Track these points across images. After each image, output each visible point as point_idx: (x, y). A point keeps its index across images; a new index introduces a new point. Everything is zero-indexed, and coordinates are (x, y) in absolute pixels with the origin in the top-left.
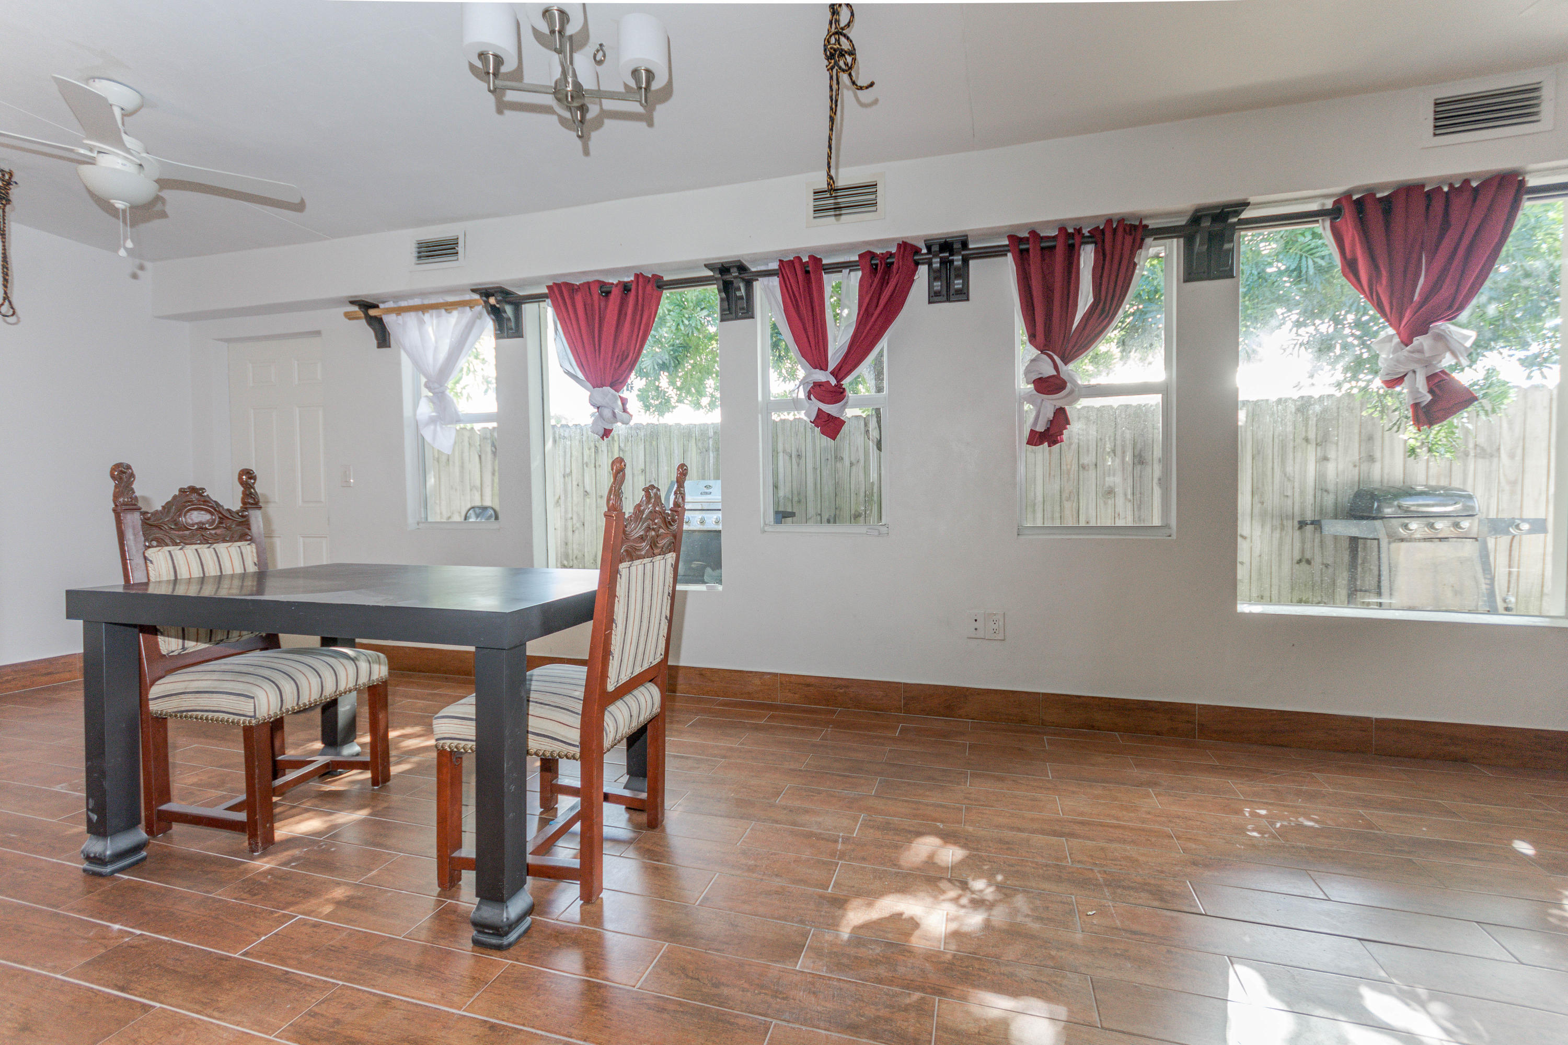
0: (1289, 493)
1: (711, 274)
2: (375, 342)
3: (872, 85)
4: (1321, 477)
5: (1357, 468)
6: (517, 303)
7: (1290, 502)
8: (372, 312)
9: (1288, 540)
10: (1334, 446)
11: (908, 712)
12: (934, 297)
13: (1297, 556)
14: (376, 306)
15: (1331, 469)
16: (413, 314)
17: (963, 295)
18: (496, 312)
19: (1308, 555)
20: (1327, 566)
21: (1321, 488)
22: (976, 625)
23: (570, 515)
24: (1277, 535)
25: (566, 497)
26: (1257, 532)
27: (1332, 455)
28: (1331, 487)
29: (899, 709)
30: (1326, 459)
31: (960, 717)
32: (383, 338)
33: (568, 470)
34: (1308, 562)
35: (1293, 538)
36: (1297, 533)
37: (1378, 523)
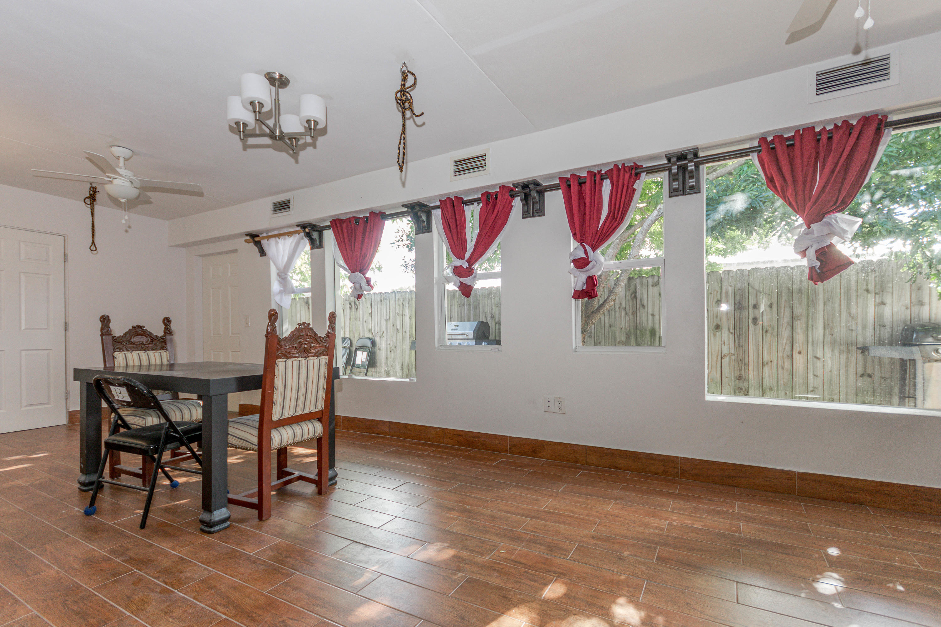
0: (854, 328)
1: (406, 209)
2: (259, 254)
3: (422, 114)
4: (879, 317)
5: (909, 310)
6: (320, 230)
7: (854, 334)
8: (257, 239)
9: (853, 360)
10: (890, 295)
11: (511, 453)
12: (526, 214)
13: (860, 371)
14: (258, 236)
15: (887, 311)
16: (274, 239)
17: (540, 212)
18: (308, 235)
19: (869, 371)
20: (885, 379)
21: (879, 324)
22: (549, 404)
23: (389, 342)
24: (844, 357)
25: (387, 332)
26: (828, 354)
27: (888, 300)
28: (888, 324)
29: (507, 452)
30: (883, 303)
31: (540, 457)
32: (263, 253)
33: (388, 317)
34: (870, 376)
35: (857, 358)
36: (860, 357)
37: (914, 349)
